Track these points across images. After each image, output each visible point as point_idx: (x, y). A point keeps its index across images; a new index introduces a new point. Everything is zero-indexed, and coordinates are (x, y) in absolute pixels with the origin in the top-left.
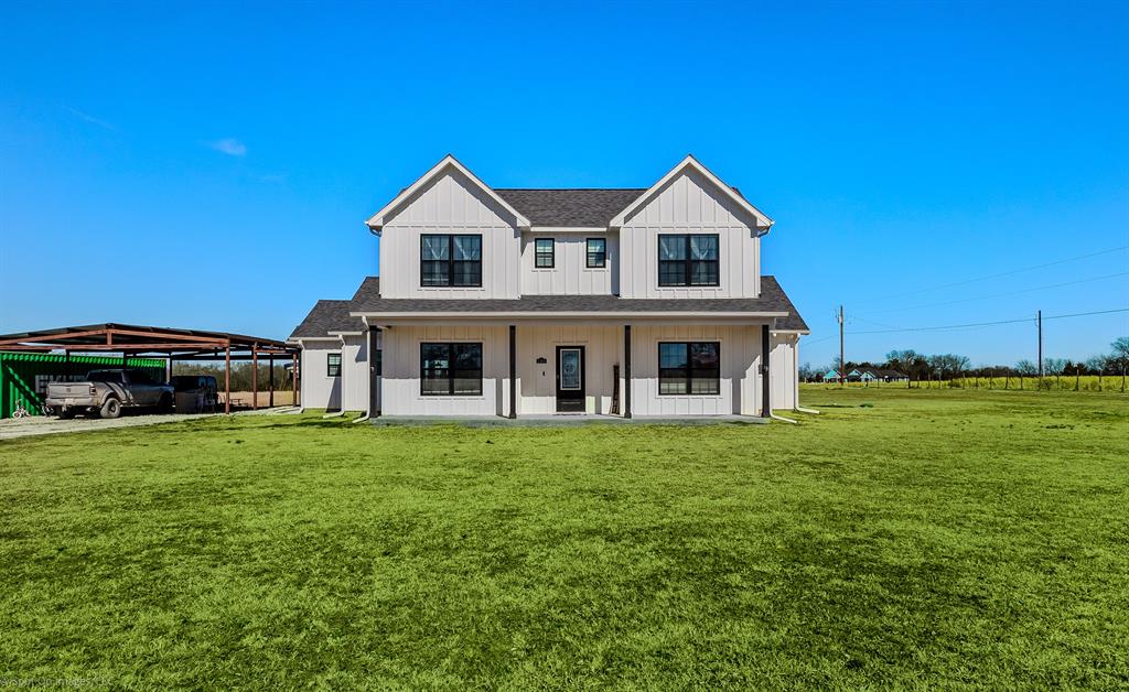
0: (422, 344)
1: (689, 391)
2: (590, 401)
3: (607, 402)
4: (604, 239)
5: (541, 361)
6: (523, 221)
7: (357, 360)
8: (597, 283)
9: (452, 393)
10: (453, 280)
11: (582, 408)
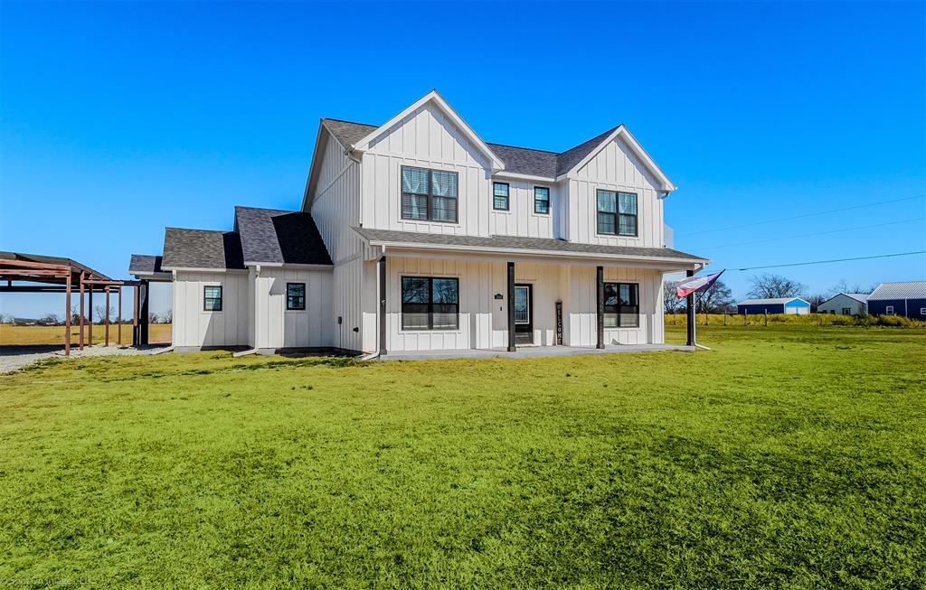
0: (402, 277)
1: (618, 324)
2: (537, 333)
3: (551, 334)
4: (548, 189)
5: (498, 296)
6: (498, 164)
7: (271, 294)
8: (542, 227)
9: (431, 328)
10: (430, 215)
11: (531, 340)
